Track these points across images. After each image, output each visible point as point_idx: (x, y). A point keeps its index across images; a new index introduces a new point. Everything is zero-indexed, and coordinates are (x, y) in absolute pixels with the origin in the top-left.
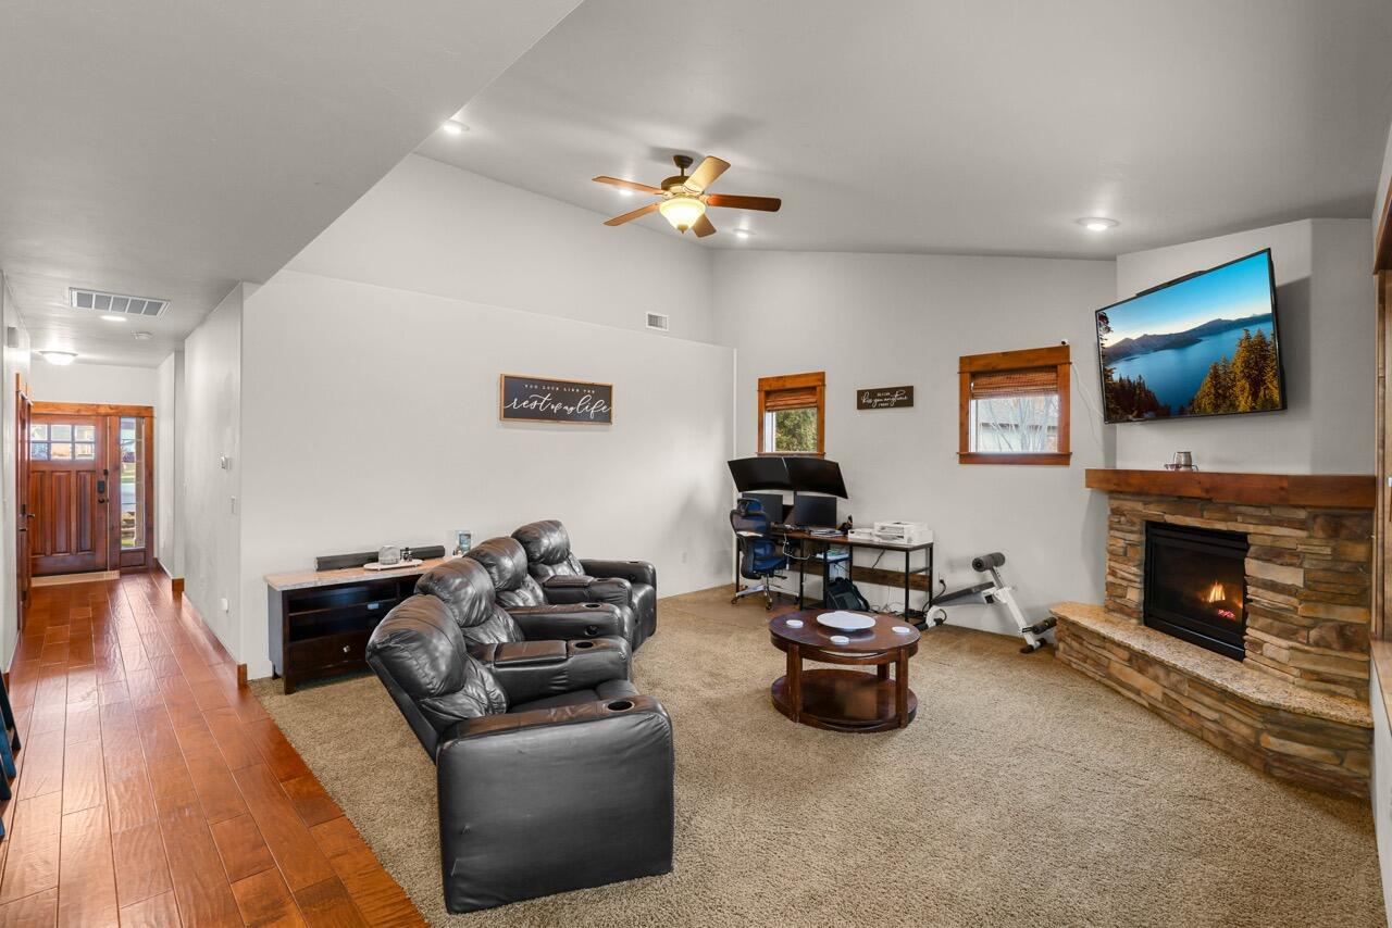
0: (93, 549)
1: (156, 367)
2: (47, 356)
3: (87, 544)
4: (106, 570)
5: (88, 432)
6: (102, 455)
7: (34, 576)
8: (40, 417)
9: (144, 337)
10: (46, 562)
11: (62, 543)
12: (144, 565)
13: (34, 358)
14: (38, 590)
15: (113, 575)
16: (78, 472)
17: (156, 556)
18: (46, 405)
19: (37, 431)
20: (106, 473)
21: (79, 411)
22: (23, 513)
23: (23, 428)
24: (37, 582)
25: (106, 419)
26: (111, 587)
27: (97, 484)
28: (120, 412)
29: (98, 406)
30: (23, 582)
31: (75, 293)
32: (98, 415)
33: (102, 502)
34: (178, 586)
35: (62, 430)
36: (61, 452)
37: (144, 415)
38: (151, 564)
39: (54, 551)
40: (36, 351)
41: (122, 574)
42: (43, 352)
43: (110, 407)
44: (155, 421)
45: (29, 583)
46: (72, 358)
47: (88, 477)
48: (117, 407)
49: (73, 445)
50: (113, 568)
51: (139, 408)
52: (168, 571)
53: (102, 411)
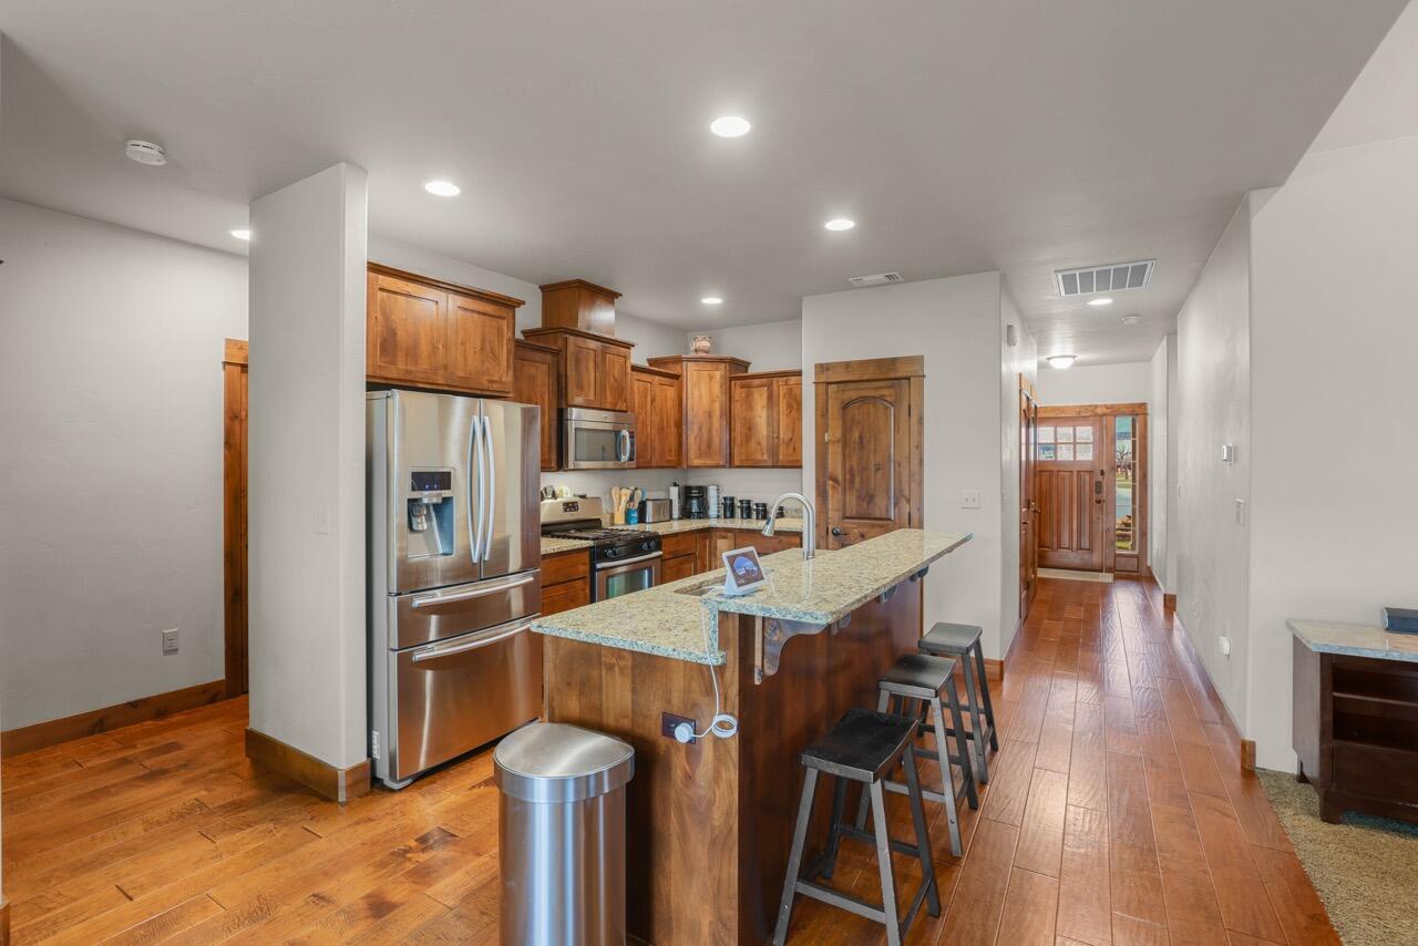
0: (1090, 550)
1: (1149, 359)
2: (1052, 362)
3: (1086, 544)
4: (1102, 571)
5: (1086, 432)
6: (1099, 454)
7: (1041, 566)
8: (1046, 420)
9: (1132, 320)
10: (1054, 556)
11: (1065, 541)
12: (1140, 575)
13: (1041, 366)
14: (1044, 581)
15: (1107, 578)
16: (1079, 472)
17: (1149, 564)
18: (1054, 409)
19: (1045, 434)
20: (1102, 473)
21: (1079, 412)
22: (1028, 507)
23: (1028, 427)
24: (1043, 573)
25: (1100, 417)
26: (1105, 591)
27: (1095, 486)
28: (1115, 411)
29: (1096, 407)
30: (1026, 571)
31: (1060, 277)
32: (1096, 415)
33: (1099, 502)
34: (1170, 603)
35: (1065, 432)
36: (1065, 455)
37: (1138, 412)
38: (1144, 572)
39: (1059, 547)
40: (1043, 358)
41: (1116, 578)
42: (1049, 359)
43: (1107, 407)
44: (1149, 418)
45: (1035, 573)
46: (1071, 361)
47: (1087, 477)
48: (1112, 407)
49: (1074, 447)
50: (1109, 570)
51: (1133, 405)
52: (1160, 584)
53: (1099, 411)
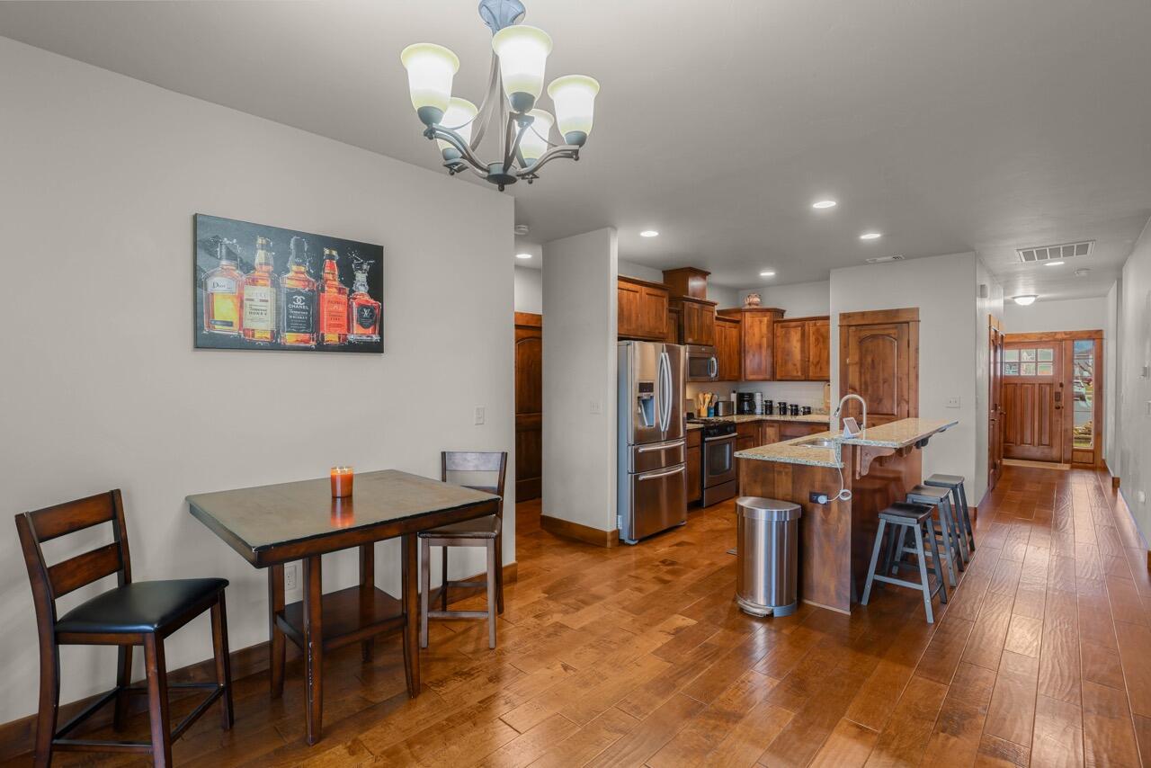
0: (1050, 445)
1: (1105, 296)
2: (1016, 300)
3: (1046, 440)
4: (1060, 462)
5: (1047, 353)
6: (1058, 371)
7: (1004, 457)
8: (1010, 345)
9: (1083, 273)
10: (1017, 450)
11: (1028, 438)
12: (1094, 464)
13: (1006, 303)
14: (1009, 468)
15: (1066, 467)
16: (1040, 384)
17: (1104, 458)
18: (1018, 336)
19: (1011, 355)
20: (1061, 385)
21: (1041, 338)
22: (995, 409)
23: (995, 351)
24: (1006, 462)
25: (1062, 343)
26: (1063, 476)
27: (1056, 398)
28: (1074, 337)
29: (1056, 333)
30: (993, 459)
31: (1021, 253)
32: (1056, 340)
33: (1058, 408)
34: (1116, 483)
35: (1026, 355)
36: (1027, 371)
37: (1096, 336)
38: (1099, 464)
39: (1022, 442)
40: (1009, 298)
41: (1072, 467)
42: (1014, 298)
43: (1065, 333)
44: (1105, 342)
45: (1001, 461)
46: (1033, 299)
47: (1048, 389)
48: (1071, 333)
49: (1034, 365)
50: (1066, 462)
51: (1089, 332)
52: (1111, 471)
53: (1059, 337)
